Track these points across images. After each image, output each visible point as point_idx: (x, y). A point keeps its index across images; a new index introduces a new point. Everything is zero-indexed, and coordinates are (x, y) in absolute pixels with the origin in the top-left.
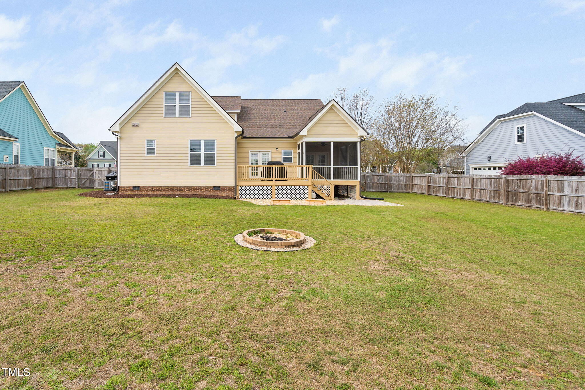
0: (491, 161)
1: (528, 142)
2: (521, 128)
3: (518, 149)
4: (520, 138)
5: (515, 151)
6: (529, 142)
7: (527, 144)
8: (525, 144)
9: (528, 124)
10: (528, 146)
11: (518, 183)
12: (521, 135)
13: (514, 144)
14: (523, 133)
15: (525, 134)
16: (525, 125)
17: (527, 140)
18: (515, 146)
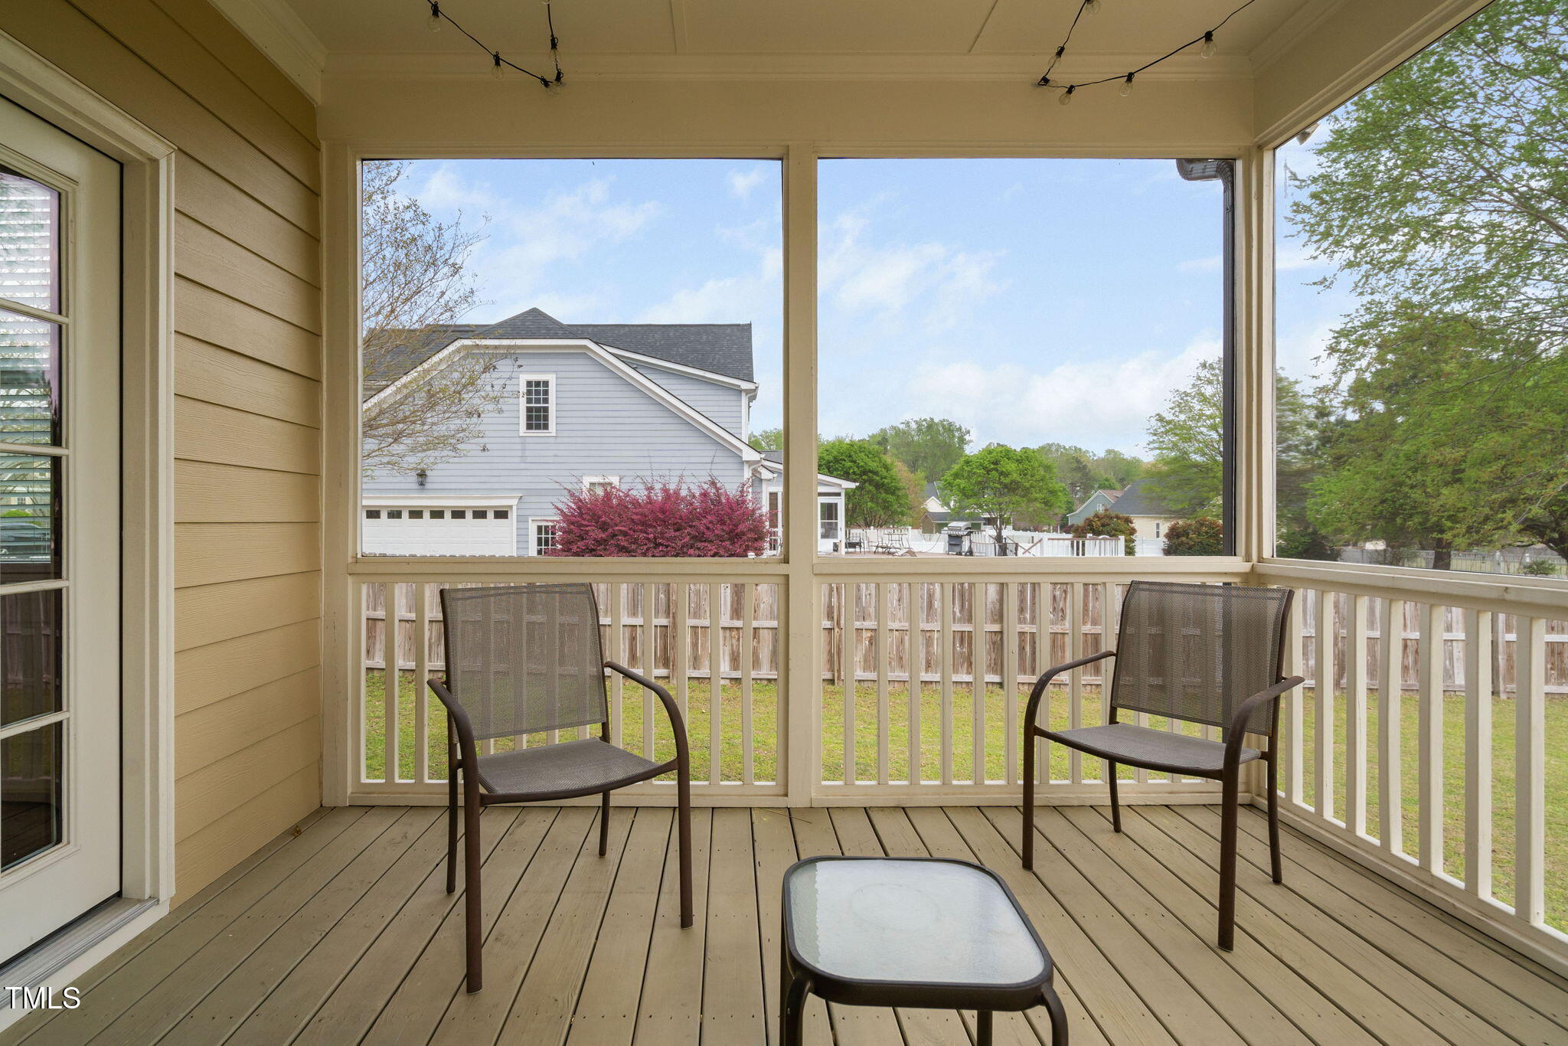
0: (428, 486)
1: (560, 434)
2: (538, 384)
3: (527, 453)
4: (537, 419)
5: (518, 460)
6: (566, 434)
7: (559, 440)
8: (552, 440)
9: (562, 375)
10: (562, 447)
11: (1058, 599)
12: (538, 410)
13: (515, 434)
14: (546, 401)
15: (552, 406)
16: (551, 378)
17: (561, 427)
18: (518, 440)
